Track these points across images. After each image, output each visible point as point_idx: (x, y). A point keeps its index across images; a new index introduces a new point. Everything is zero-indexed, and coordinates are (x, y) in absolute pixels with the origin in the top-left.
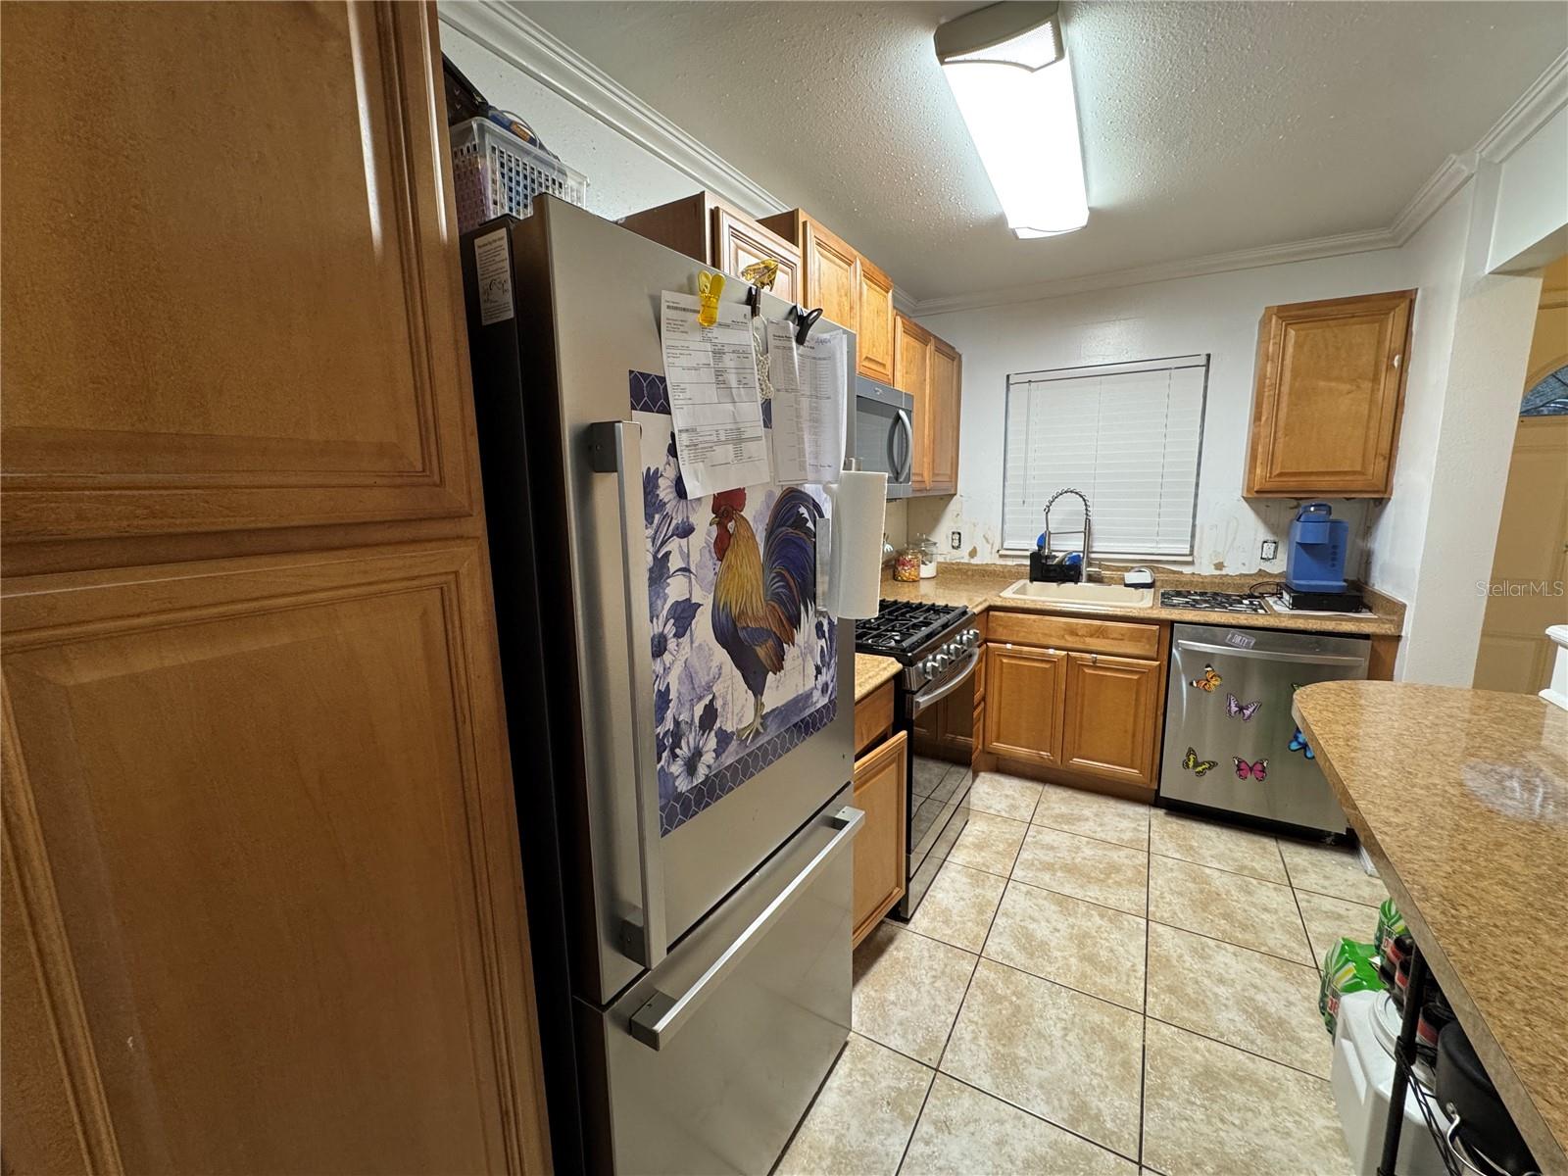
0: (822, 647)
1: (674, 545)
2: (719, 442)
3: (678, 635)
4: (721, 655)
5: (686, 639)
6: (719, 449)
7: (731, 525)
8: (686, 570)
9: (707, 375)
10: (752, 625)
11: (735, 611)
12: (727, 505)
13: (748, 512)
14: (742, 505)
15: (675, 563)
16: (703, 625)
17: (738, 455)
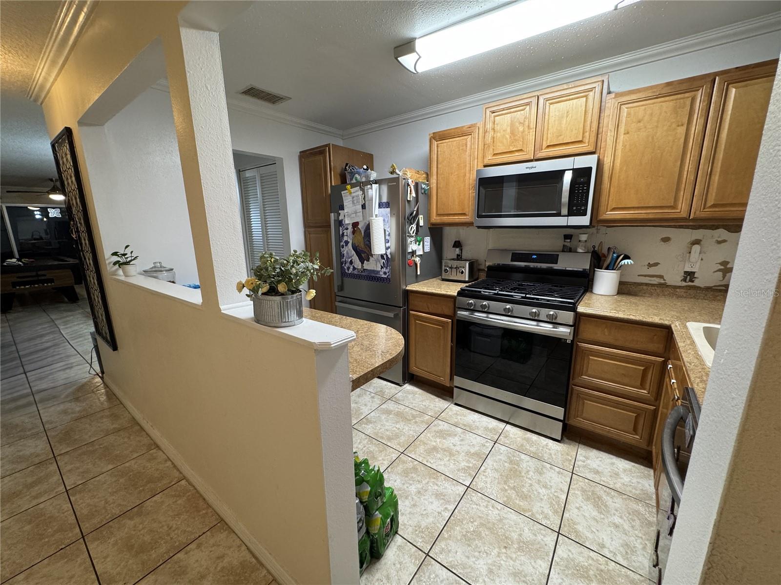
0: (383, 262)
1: (345, 231)
2: (352, 214)
3: (346, 246)
4: (353, 252)
5: (347, 247)
6: (352, 215)
7: (356, 229)
8: (347, 235)
9: (351, 202)
10: (360, 249)
11: (357, 245)
12: (355, 225)
13: (360, 227)
14: (358, 225)
15: (345, 234)
16: (350, 245)
17: (356, 215)
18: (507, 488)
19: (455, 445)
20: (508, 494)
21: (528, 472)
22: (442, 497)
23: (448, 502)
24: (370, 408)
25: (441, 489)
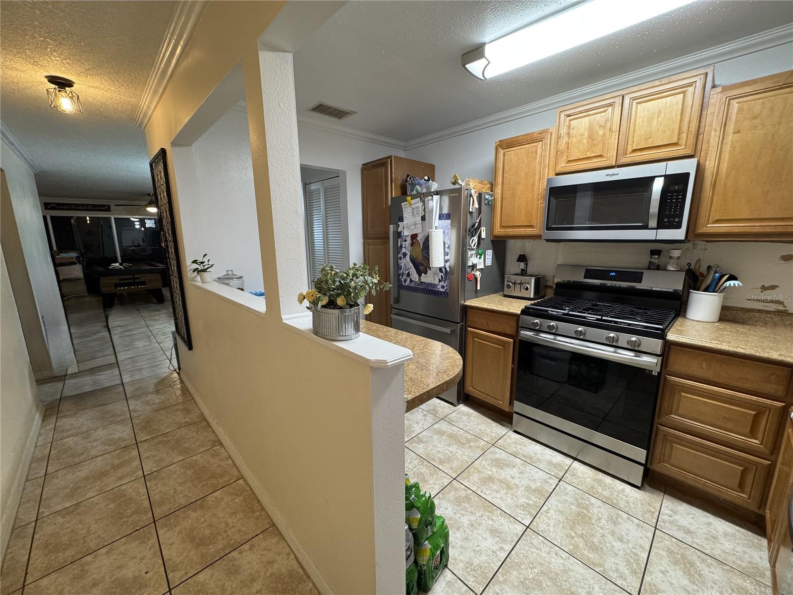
0: (442, 276)
1: (403, 243)
2: (412, 225)
4: (411, 265)
5: (405, 259)
6: (411, 227)
7: (414, 241)
8: (405, 247)
9: (411, 214)
10: (419, 261)
11: (415, 258)
12: (414, 237)
13: (418, 239)
14: (417, 237)
15: (404, 246)
16: (408, 257)
17: (415, 227)
18: (573, 534)
19: (513, 478)
20: (574, 542)
21: (599, 519)
22: (497, 534)
23: (504, 541)
24: (422, 426)
25: (496, 525)
